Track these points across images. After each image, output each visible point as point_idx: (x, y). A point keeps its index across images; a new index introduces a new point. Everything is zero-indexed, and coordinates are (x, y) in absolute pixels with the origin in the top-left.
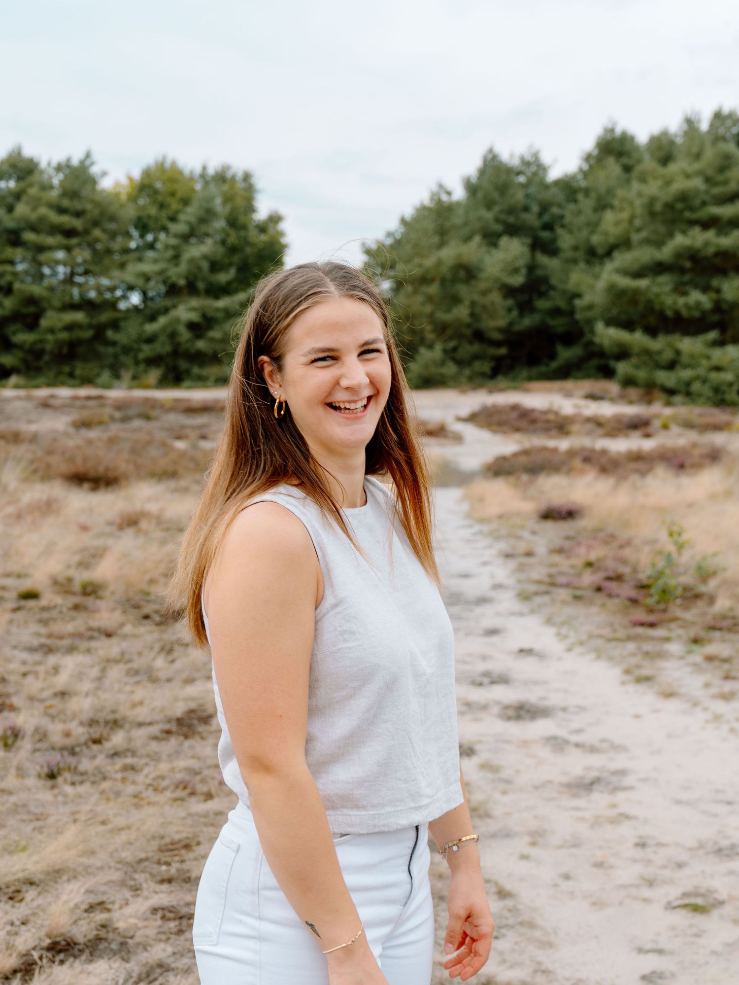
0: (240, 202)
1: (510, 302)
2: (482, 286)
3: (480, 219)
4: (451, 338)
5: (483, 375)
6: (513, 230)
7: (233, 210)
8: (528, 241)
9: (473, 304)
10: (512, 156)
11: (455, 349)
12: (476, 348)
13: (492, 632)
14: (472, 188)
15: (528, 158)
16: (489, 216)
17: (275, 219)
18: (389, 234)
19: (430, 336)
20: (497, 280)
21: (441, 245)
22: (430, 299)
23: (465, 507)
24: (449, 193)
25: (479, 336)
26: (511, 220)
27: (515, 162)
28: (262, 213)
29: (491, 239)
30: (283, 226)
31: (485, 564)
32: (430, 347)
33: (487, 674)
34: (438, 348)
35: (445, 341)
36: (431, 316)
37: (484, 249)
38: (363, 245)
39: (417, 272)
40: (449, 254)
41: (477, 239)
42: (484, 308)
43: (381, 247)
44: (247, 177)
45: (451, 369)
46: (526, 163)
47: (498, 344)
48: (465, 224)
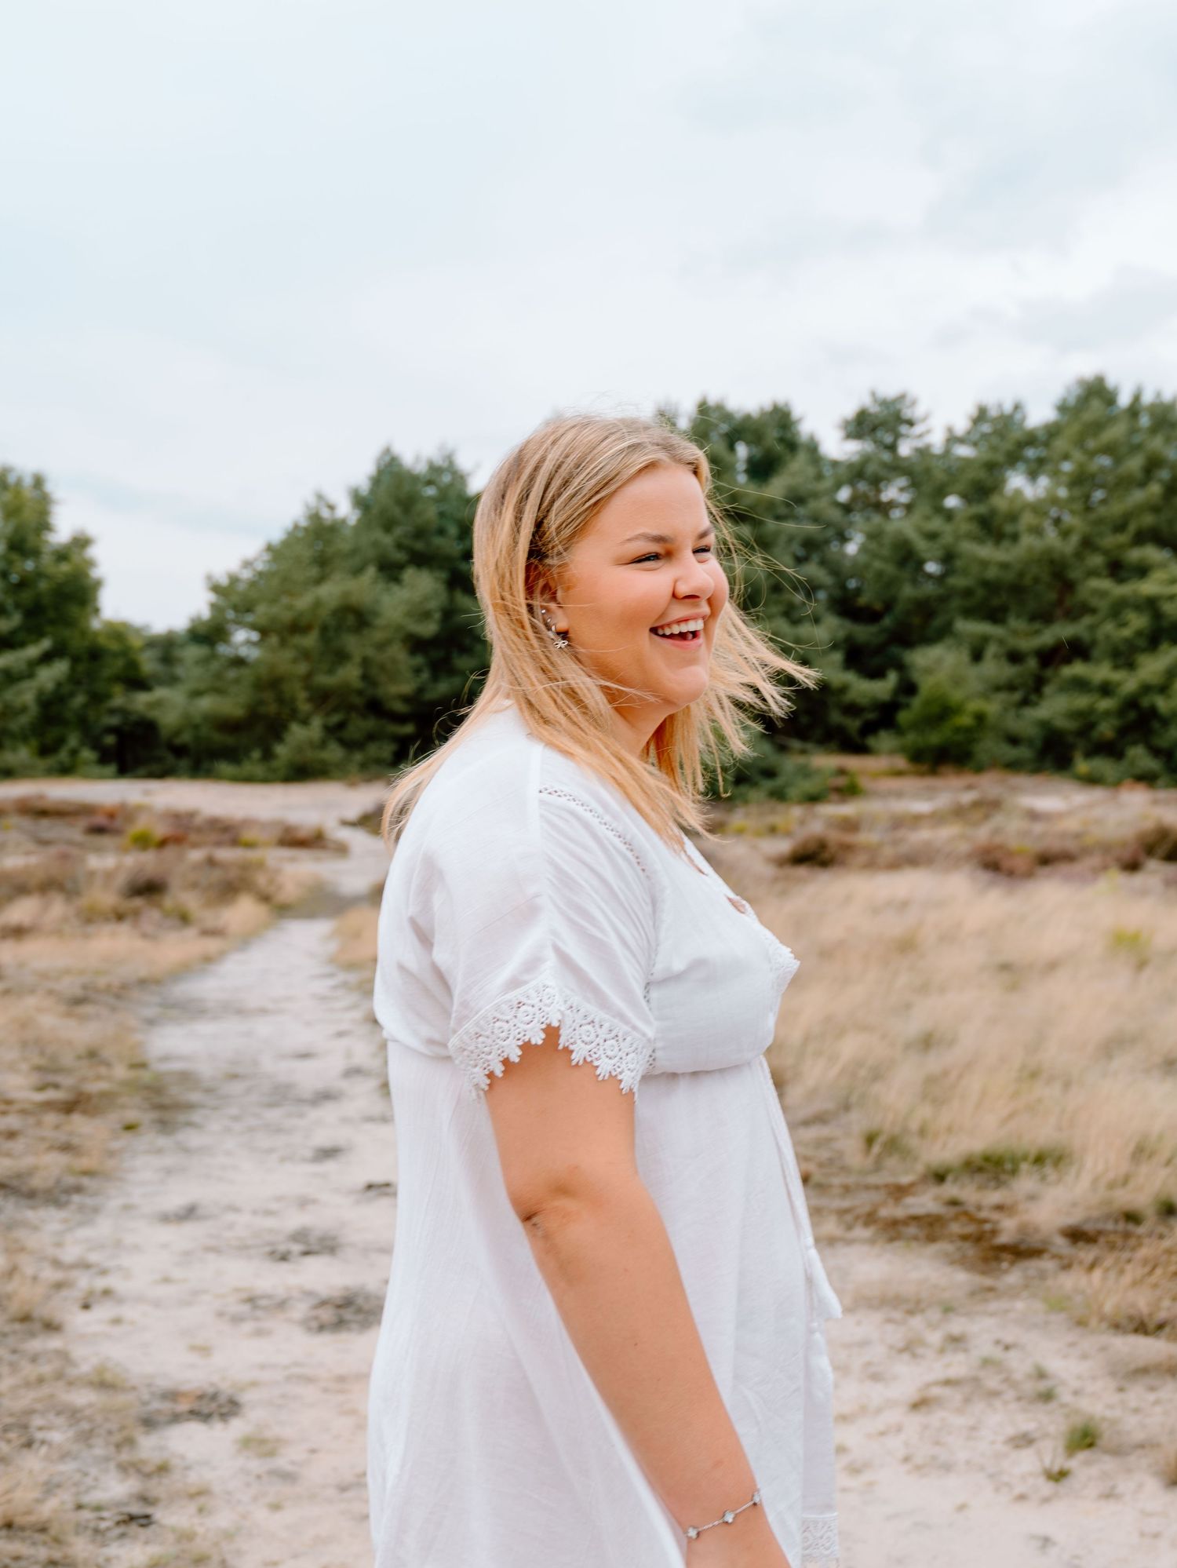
0: (29, 516)
1: (419, 660)
2: (378, 636)
3: (375, 544)
4: (335, 710)
5: (379, 762)
6: (421, 560)
7: (18, 529)
8: (444, 575)
9: (366, 662)
10: (418, 459)
11: (341, 726)
12: (370, 724)
13: (328, 1153)
14: (360, 502)
15: (439, 461)
16: (387, 540)
17: (81, 542)
18: (247, 564)
19: (304, 707)
20: (399, 628)
21: (320, 580)
22: (305, 655)
23: (332, 947)
24: (332, 508)
25: (375, 707)
26: (419, 546)
27: (421, 468)
28: (62, 532)
29: (390, 571)
30: (94, 552)
31: (340, 1034)
32: (305, 722)
33: (299, 1236)
34: (317, 723)
35: (328, 714)
36: (308, 677)
37: (381, 586)
38: (209, 578)
39: (287, 616)
40: (332, 591)
41: (371, 571)
42: (382, 668)
43: (234, 580)
44: (39, 482)
45: (334, 753)
46: (435, 470)
47: (400, 719)
48: (354, 552)
